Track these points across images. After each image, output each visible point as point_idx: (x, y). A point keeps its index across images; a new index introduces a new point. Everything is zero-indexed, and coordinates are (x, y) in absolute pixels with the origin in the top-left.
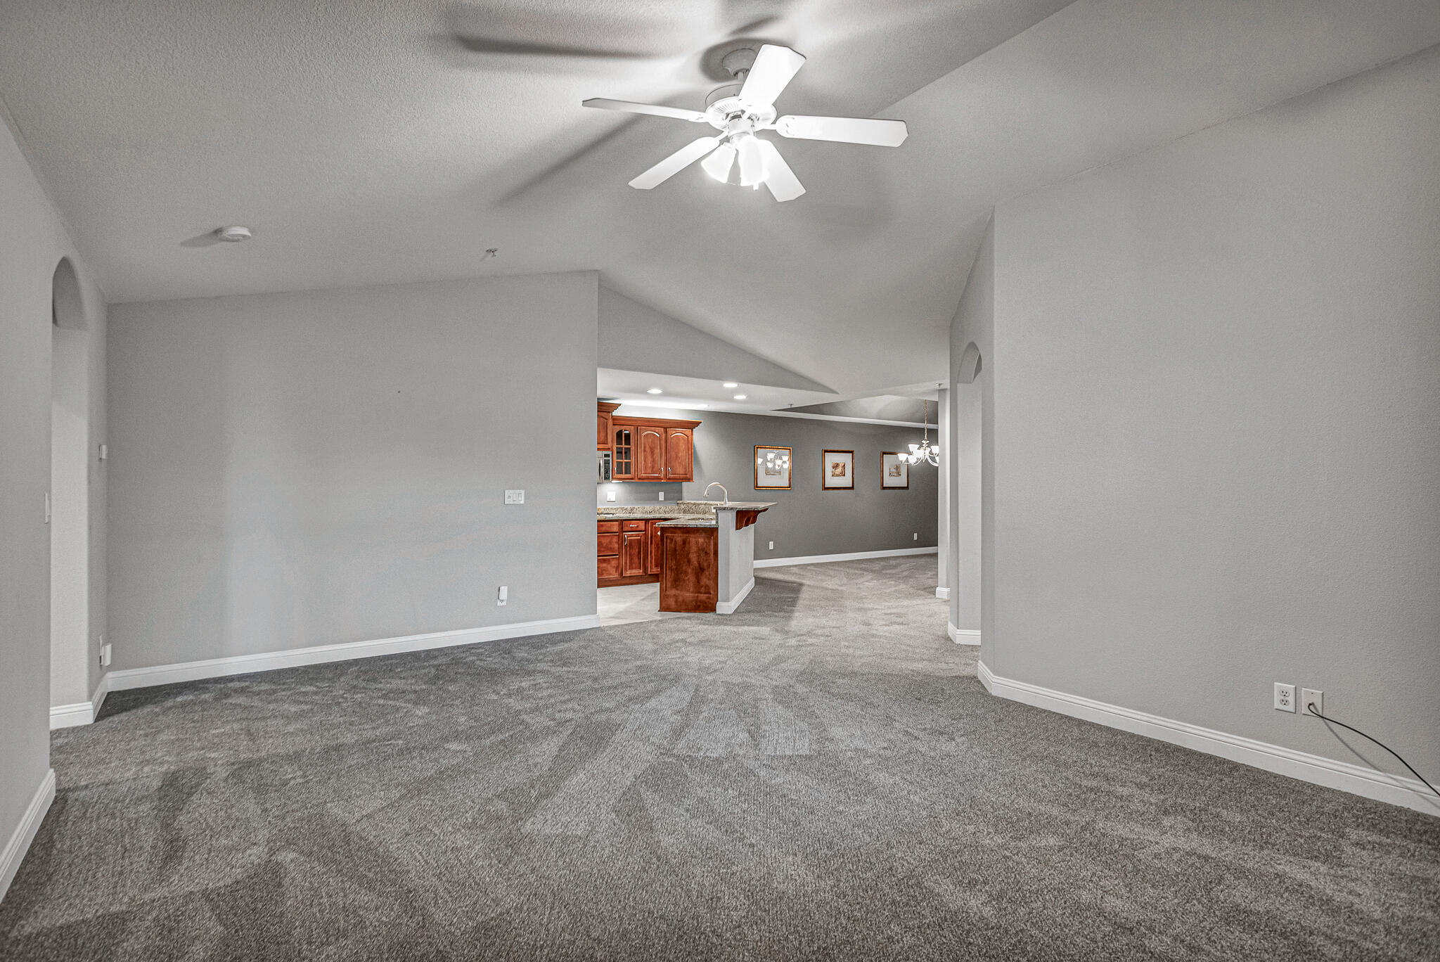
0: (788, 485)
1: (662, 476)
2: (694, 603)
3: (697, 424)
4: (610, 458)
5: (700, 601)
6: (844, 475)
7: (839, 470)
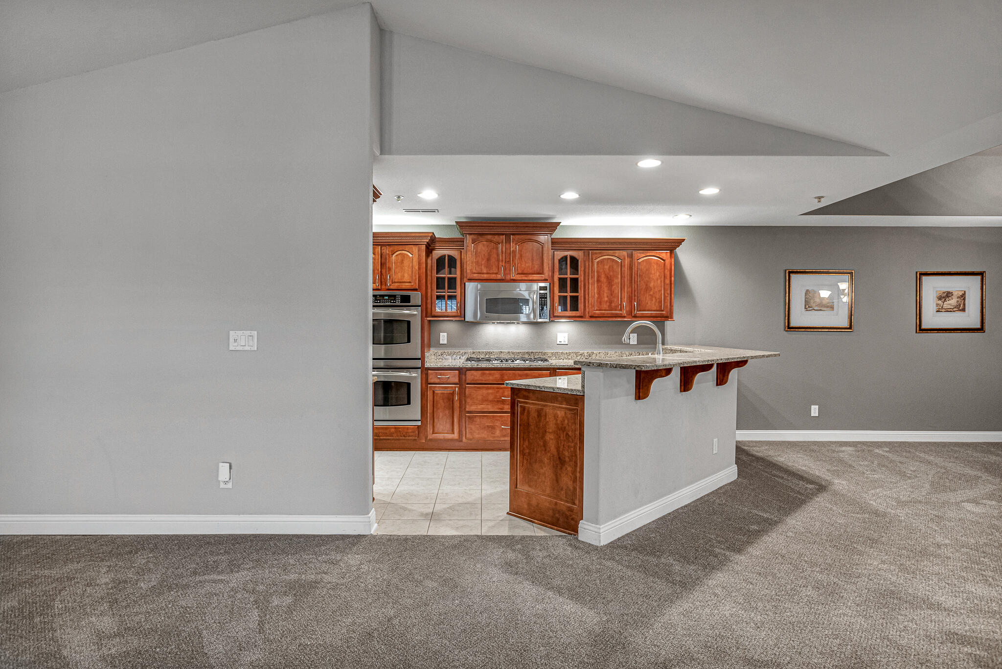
0: (846, 325)
1: (624, 312)
2: (551, 513)
3: (679, 242)
4: (548, 291)
5: (559, 512)
6: (964, 310)
7: (953, 302)
